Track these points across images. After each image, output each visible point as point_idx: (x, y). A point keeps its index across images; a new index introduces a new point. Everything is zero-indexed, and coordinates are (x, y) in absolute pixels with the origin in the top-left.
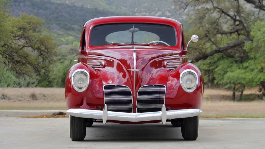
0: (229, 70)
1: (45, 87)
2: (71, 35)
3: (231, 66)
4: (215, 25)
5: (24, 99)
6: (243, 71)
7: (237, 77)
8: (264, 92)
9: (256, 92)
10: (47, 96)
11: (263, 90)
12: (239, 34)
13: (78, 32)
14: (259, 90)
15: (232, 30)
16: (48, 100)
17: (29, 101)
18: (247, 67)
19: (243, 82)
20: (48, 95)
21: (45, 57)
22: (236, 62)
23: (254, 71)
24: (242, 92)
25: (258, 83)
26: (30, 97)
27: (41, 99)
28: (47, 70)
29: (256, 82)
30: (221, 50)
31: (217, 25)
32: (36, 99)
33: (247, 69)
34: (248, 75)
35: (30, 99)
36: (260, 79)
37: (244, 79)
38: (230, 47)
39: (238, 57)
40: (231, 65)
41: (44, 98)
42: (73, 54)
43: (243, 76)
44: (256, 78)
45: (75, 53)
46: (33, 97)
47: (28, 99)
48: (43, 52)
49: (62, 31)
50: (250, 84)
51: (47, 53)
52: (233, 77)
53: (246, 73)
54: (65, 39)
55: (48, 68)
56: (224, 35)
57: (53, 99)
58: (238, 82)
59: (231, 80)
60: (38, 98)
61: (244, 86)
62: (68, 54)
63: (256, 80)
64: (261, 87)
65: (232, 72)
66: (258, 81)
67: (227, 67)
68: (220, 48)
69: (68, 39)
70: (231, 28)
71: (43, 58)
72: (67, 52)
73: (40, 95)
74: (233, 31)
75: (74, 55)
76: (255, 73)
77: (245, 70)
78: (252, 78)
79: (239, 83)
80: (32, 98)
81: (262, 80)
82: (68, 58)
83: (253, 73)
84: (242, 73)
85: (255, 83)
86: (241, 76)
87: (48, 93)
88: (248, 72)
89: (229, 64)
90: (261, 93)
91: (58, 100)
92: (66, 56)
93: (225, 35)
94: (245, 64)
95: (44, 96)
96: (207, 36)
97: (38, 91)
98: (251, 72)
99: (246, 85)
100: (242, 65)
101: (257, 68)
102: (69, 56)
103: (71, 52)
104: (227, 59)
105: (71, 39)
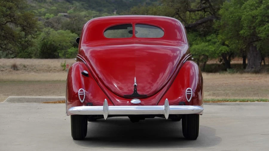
0: (193, 43)
1: (25, 58)
2: (43, 7)
3: (196, 40)
4: (185, 4)
5: (6, 70)
6: (207, 44)
7: (202, 49)
8: (224, 62)
9: (217, 62)
10: (28, 67)
11: (223, 60)
12: (205, 12)
13: (49, 4)
14: (219, 60)
15: (198, 7)
16: (29, 70)
17: (10, 71)
18: (210, 40)
19: (207, 54)
20: (28, 65)
21: (27, 32)
22: (200, 35)
23: (216, 44)
24: (205, 62)
25: (220, 55)
26: (12, 68)
27: (22, 69)
28: (30, 44)
29: (218, 54)
30: (190, 26)
31: (187, 4)
32: (18, 70)
33: (210, 43)
34: (211, 48)
35: (11, 70)
36: (221, 50)
37: (208, 51)
38: (198, 24)
39: (202, 31)
40: (195, 38)
41: (24, 68)
42: (48, 26)
43: (207, 48)
44: (218, 50)
45: (50, 26)
46: (15, 67)
47: (10, 70)
48: (25, 27)
49: (35, 3)
50: (213, 56)
51: (29, 28)
52: (198, 49)
53: (209, 45)
54: (38, 11)
55: (30, 42)
56: (191, 13)
57: (33, 70)
58: (203, 53)
59: (196, 52)
60: (19, 69)
61: (207, 58)
62: (44, 26)
63: (218, 52)
64: (222, 58)
65: (197, 44)
66: (220, 53)
67: (192, 40)
68: (190, 25)
69: (41, 11)
70: (198, 6)
71: (26, 32)
72: (43, 25)
73: (21, 66)
74: (200, 9)
75: (49, 28)
76: (217, 46)
77: (208, 43)
78: (214, 50)
79: (203, 55)
80: (13, 68)
81: (223, 52)
82: (43, 30)
83: (215, 46)
84: (206, 46)
85: (216, 55)
86: (204, 48)
87: (28, 64)
88: (211, 44)
89: (193, 38)
90: (222, 63)
91: (37, 71)
92: (42, 28)
93: (193, 12)
94: (208, 38)
95: (25, 66)
96: (177, 14)
97: (19, 61)
98: (214, 45)
99: (209, 57)
100: (205, 39)
101: (218, 41)
102: (44, 29)
103: (46, 24)
104: (192, 33)
105: (44, 11)
